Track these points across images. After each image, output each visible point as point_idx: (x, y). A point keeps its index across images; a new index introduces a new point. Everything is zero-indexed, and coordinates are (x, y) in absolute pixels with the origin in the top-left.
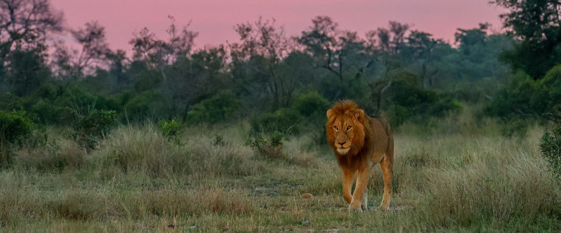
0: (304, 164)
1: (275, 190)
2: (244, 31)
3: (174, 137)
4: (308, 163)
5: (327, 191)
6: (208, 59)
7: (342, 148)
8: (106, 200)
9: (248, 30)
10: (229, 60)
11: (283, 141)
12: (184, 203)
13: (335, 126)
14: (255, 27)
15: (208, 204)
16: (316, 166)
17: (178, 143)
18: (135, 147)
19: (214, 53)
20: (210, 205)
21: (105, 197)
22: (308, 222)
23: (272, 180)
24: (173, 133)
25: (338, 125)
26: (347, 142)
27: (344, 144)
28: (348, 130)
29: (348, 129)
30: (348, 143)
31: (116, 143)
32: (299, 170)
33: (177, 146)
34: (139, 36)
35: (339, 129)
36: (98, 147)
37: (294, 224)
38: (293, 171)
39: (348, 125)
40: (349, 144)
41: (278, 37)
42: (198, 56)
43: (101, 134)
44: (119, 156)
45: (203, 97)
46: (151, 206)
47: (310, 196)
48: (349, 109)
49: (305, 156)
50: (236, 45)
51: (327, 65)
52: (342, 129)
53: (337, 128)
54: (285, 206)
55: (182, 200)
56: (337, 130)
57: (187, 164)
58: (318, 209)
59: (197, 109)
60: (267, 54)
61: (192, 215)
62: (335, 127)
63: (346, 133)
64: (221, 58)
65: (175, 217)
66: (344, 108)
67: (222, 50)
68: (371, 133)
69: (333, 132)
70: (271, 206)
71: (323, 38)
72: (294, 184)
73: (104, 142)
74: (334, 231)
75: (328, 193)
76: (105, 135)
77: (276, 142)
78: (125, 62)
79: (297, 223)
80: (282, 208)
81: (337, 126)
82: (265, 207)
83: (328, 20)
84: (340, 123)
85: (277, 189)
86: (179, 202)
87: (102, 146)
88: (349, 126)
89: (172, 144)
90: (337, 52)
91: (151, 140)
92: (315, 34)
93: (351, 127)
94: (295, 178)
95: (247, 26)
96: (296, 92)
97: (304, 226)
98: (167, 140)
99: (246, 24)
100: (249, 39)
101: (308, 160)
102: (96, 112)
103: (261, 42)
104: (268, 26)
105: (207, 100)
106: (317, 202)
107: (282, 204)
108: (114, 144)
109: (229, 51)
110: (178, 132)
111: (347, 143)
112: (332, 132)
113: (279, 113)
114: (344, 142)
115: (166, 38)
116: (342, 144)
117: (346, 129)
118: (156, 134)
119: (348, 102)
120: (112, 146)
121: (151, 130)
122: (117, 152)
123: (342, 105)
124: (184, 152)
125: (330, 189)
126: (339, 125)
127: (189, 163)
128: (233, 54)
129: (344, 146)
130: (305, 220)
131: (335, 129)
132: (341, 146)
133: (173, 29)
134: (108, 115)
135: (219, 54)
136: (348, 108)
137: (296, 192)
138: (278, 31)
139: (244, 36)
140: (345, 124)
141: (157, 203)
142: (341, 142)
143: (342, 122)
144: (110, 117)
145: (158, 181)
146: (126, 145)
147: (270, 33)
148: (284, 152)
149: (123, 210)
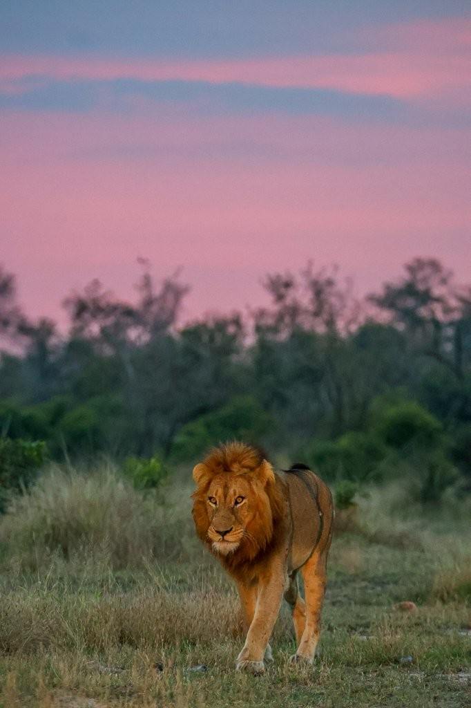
0: (399, 543)
1: (345, 593)
2: (280, 287)
3: (154, 491)
4: (406, 542)
5: (443, 596)
6: (212, 339)
7: (224, 540)
8: (33, 615)
9: (288, 285)
10: (250, 340)
11: (357, 499)
12: (179, 622)
13: (210, 495)
14: (300, 280)
15: (224, 623)
16: (419, 547)
17: (162, 502)
18: (81, 510)
19: (221, 326)
20: (227, 625)
21: (32, 610)
22: (410, 658)
23: (338, 574)
24: (153, 484)
25: (216, 495)
26: (233, 530)
27: (228, 534)
28: (239, 505)
29: (236, 503)
30: (237, 532)
31: (47, 503)
32: (389, 554)
33: (160, 510)
34: (83, 294)
35: (218, 503)
36: (11, 509)
37: (385, 663)
38: (376, 556)
39: (237, 495)
40: (239, 533)
41: (341, 297)
42: (193, 333)
43: (18, 486)
44: (53, 527)
45: (203, 411)
46: (117, 627)
47: (411, 606)
48: (240, 463)
49: (400, 527)
50: (262, 313)
51: (433, 351)
52: (225, 502)
53: (214, 502)
54: (367, 626)
55: (175, 616)
56: (214, 506)
57: (180, 542)
58: (429, 633)
59: (190, 434)
60: (321, 329)
61: (194, 644)
62: (210, 498)
63: (233, 511)
64: (234, 337)
65: (164, 647)
66: (229, 459)
67: (237, 322)
68: (287, 510)
69: (206, 510)
70: (339, 626)
71: (426, 297)
72: (380, 582)
73: (25, 500)
74: (461, 677)
75: (444, 601)
76: (27, 486)
77: (345, 501)
78: (53, 341)
79: (390, 660)
80: (361, 629)
81: (214, 496)
82: (330, 629)
83: (435, 265)
84: (220, 491)
85: (347, 591)
86: (170, 620)
87: (20, 508)
88: (239, 497)
89: (150, 504)
90: (451, 324)
91: (112, 496)
92: (410, 290)
93: (243, 498)
94: (380, 571)
95: (284, 278)
96: (375, 404)
97: (404, 666)
98: (141, 497)
99: (283, 273)
100: (288, 301)
101: (403, 536)
102: (8, 444)
103: (311, 308)
104: (323, 279)
105: (210, 417)
106: (426, 620)
107: (360, 622)
108: (43, 505)
109: (249, 324)
110: (162, 481)
111: (235, 531)
112: (203, 510)
113: (344, 442)
114: (229, 529)
115: (133, 299)
116: (224, 534)
117: (233, 503)
118: (120, 486)
119: (235, 447)
120: (39, 508)
121: (110, 477)
122: (49, 521)
123: (224, 454)
124: (172, 520)
125: (448, 593)
126: (218, 495)
127: (183, 540)
128: (258, 329)
129: (228, 537)
130: (406, 655)
131: (210, 503)
132: (221, 537)
133: (147, 282)
134: (31, 449)
135: (231, 329)
136: (237, 459)
137: (384, 598)
138: (341, 286)
139: (280, 298)
140: (231, 492)
141: (128, 621)
142: (222, 530)
143: (226, 487)
144: (35, 453)
145: (125, 575)
146: (66, 506)
147: (328, 290)
148: (360, 520)
149: (66, 634)
